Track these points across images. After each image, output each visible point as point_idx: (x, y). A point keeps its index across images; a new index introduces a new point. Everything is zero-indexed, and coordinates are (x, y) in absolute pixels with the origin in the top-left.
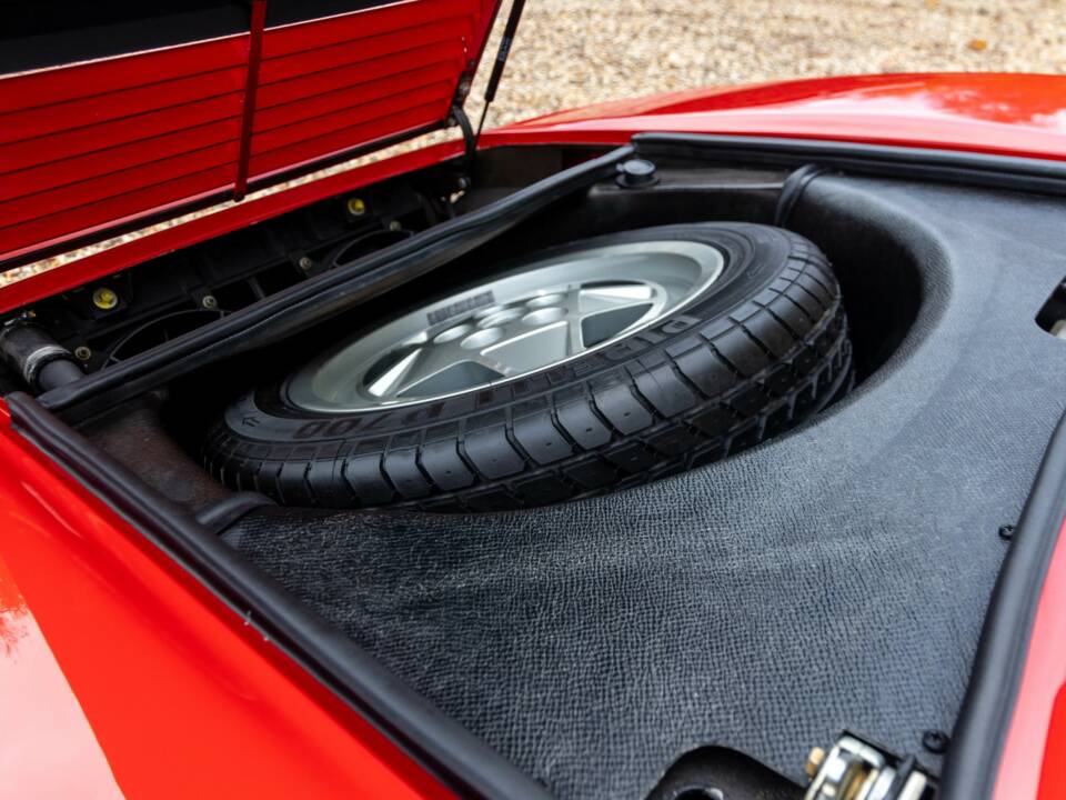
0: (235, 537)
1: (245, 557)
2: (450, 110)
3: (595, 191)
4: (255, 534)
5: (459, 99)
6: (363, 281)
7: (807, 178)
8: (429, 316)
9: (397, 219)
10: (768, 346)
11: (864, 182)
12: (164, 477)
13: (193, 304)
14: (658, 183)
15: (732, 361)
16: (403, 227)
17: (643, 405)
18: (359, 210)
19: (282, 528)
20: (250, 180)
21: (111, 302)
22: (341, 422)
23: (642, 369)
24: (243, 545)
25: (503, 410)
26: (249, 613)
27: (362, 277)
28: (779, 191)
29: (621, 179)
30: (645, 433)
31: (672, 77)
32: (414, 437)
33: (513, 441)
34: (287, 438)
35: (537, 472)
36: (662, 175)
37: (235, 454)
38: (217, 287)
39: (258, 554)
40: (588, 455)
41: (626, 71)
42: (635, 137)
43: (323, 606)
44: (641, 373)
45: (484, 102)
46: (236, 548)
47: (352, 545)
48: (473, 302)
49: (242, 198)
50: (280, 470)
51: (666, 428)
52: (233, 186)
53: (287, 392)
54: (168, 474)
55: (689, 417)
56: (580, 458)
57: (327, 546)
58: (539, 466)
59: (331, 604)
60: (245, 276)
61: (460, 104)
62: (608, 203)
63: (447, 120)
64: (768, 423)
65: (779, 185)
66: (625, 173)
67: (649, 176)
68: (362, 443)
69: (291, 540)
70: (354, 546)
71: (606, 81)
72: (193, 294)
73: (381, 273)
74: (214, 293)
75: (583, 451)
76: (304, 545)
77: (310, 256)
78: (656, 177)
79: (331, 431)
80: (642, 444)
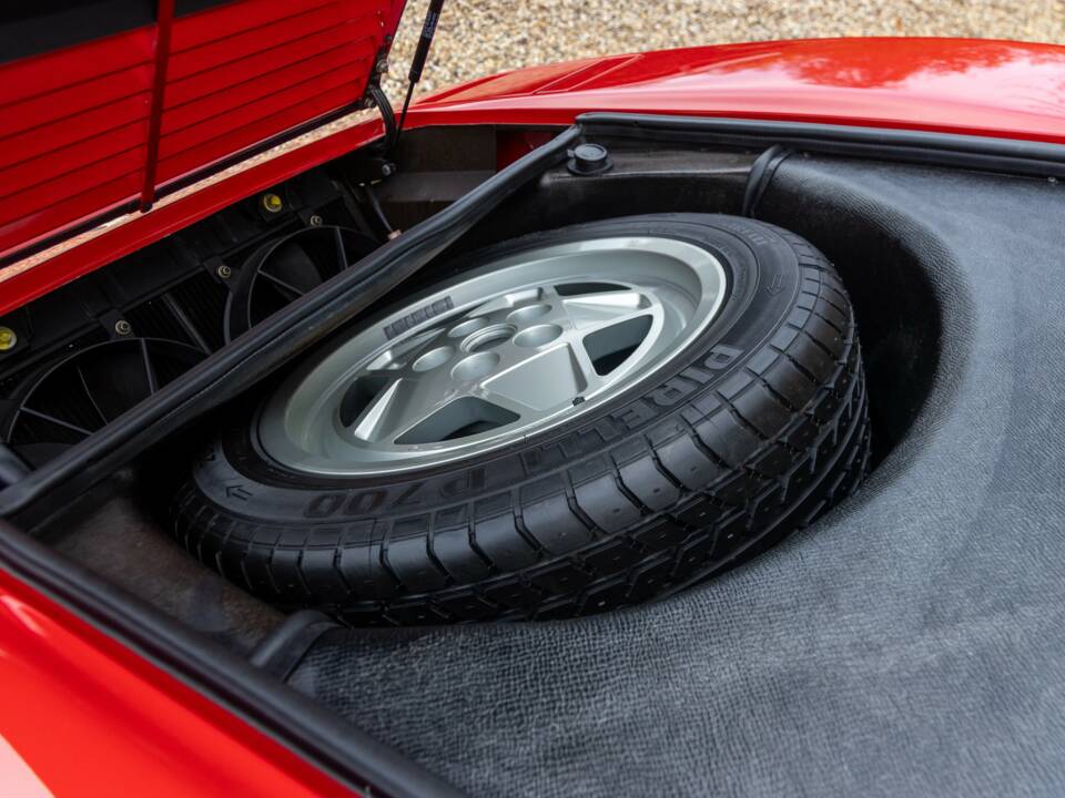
0: (308, 678)
1: (330, 706)
2: (366, 89)
3: (547, 180)
4: (331, 672)
5: (374, 77)
6: (329, 310)
7: (775, 162)
8: (386, 329)
9: (317, 213)
10: (814, 375)
11: (837, 166)
12: (184, 598)
13: (104, 333)
14: (611, 169)
15: (785, 397)
16: (324, 223)
17: (707, 456)
18: (277, 206)
19: (362, 662)
20: (157, 187)
21: (9, 342)
22: (361, 496)
23: (701, 416)
24: (321, 691)
25: (558, 474)
26: (368, 789)
27: (329, 305)
28: (748, 175)
29: (572, 165)
30: (710, 485)
31: (544, 19)
32: (461, 513)
33: (576, 510)
34: (297, 517)
35: (604, 541)
36: (615, 159)
37: (231, 536)
38: (129, 308)
39: (345, 701)
40: (655, 516)
41: (494, 13)
42: (581, 117)
43: (448, 766)
44: (700, 421)
45: (408, 82)
46: (314, 695)
47: (455, 677)
48: (431, 309)
49: (151, 207)
50: (300, 559)
51: (729, 477)
52: (139, 195)
53: (260, 442)
54: (188, 594)
55: (751, 461)
56: (648, 520)
57: (424, 682)
58: (605, 533)
59: (457, 761)
60: (159, 292)
61: (377, 84)
62: (561, 191)
63: (364, 101)
64: (819, 453)
65: (748, 169)
66: (576, 157)
67: (602, 162)
68: (397, 524)
69: (378, 677)
70: (460, 678)
71: (476, 26)
72: (101, 319)
73: (349, 299)
74: (126, 317)
75: (650, 512)
76: (398, 683)
77: (228, 262)
78: (609, 163)
79: (354, 506)
80: (709, 497)
